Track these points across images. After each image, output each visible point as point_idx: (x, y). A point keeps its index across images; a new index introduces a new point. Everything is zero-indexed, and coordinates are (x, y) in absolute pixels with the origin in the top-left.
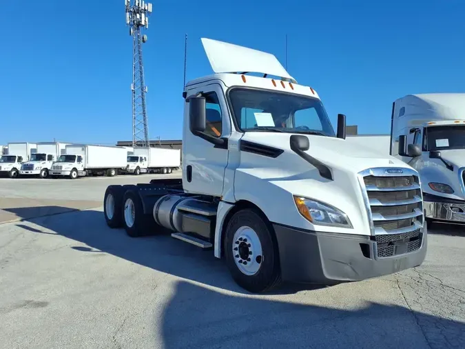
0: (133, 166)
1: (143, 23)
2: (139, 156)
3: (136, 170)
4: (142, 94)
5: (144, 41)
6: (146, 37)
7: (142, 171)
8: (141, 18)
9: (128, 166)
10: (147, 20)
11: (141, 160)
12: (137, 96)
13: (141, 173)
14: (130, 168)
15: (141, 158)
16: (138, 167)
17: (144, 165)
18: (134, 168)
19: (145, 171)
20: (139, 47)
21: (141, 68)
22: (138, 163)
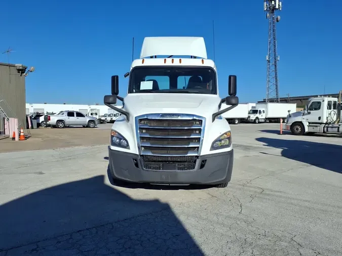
0: (253, 117)
1: (277, 7)
2: (258, 110)
3: (255, 120)
4: (275, 62)
5: (277, 21)
6: (279, 17)
7: (260, 121)
8: (275, 3)
9: (249, 117)
10: (281, 4)
11: (260, 112)
12: (271, 64)
13: (259, 123)
14: (251, 118)
15: (260, 111)
16: (257, 118)
17: (262, 117)
18: (254, 118)
19: (263, 121)
20: (274, 26)
21: (275, 42)
22: (258, 115)
